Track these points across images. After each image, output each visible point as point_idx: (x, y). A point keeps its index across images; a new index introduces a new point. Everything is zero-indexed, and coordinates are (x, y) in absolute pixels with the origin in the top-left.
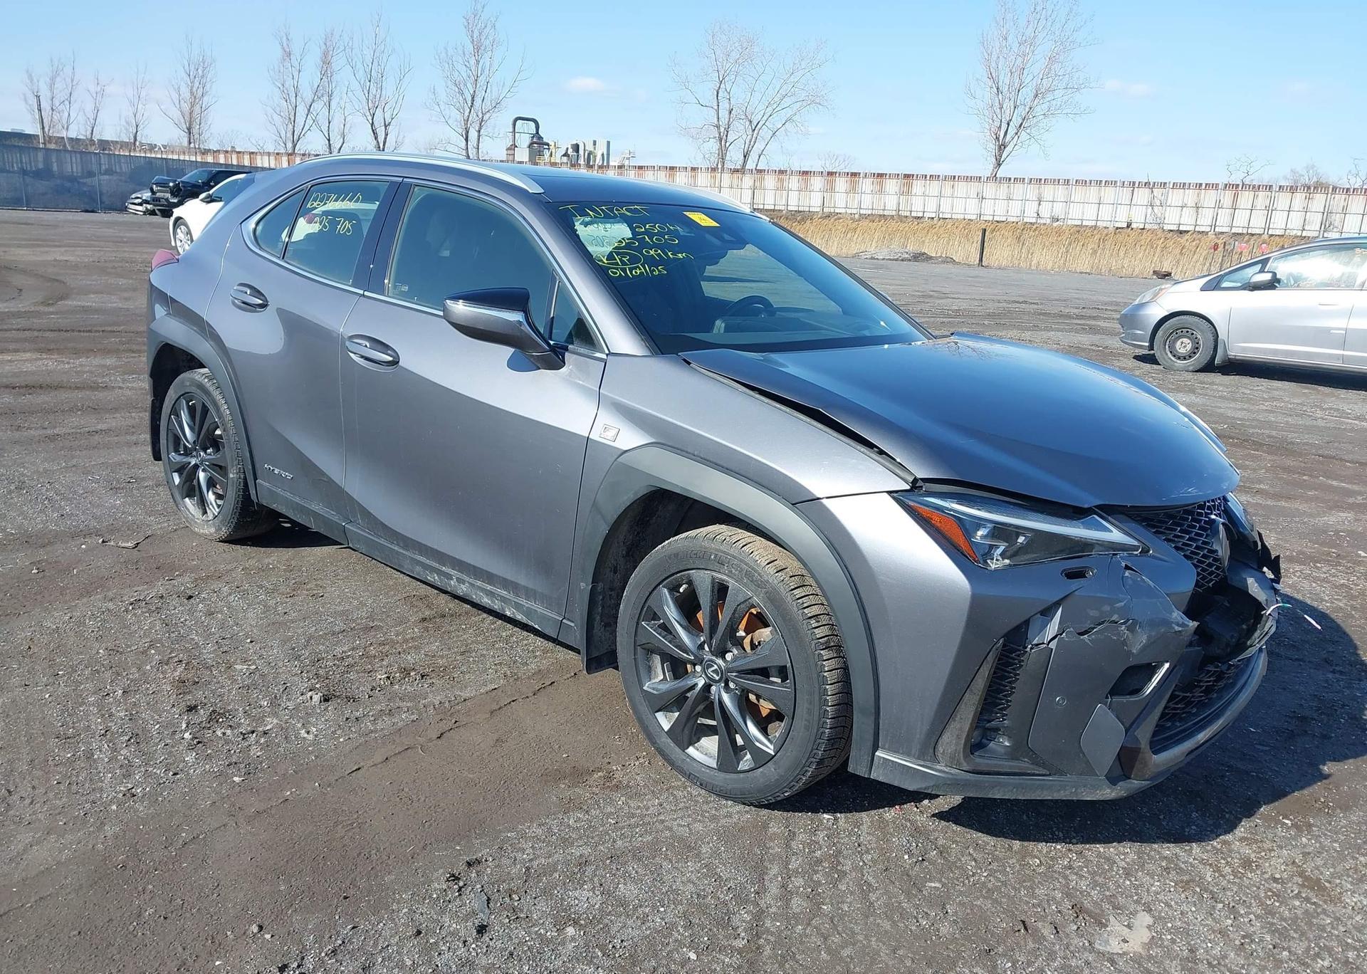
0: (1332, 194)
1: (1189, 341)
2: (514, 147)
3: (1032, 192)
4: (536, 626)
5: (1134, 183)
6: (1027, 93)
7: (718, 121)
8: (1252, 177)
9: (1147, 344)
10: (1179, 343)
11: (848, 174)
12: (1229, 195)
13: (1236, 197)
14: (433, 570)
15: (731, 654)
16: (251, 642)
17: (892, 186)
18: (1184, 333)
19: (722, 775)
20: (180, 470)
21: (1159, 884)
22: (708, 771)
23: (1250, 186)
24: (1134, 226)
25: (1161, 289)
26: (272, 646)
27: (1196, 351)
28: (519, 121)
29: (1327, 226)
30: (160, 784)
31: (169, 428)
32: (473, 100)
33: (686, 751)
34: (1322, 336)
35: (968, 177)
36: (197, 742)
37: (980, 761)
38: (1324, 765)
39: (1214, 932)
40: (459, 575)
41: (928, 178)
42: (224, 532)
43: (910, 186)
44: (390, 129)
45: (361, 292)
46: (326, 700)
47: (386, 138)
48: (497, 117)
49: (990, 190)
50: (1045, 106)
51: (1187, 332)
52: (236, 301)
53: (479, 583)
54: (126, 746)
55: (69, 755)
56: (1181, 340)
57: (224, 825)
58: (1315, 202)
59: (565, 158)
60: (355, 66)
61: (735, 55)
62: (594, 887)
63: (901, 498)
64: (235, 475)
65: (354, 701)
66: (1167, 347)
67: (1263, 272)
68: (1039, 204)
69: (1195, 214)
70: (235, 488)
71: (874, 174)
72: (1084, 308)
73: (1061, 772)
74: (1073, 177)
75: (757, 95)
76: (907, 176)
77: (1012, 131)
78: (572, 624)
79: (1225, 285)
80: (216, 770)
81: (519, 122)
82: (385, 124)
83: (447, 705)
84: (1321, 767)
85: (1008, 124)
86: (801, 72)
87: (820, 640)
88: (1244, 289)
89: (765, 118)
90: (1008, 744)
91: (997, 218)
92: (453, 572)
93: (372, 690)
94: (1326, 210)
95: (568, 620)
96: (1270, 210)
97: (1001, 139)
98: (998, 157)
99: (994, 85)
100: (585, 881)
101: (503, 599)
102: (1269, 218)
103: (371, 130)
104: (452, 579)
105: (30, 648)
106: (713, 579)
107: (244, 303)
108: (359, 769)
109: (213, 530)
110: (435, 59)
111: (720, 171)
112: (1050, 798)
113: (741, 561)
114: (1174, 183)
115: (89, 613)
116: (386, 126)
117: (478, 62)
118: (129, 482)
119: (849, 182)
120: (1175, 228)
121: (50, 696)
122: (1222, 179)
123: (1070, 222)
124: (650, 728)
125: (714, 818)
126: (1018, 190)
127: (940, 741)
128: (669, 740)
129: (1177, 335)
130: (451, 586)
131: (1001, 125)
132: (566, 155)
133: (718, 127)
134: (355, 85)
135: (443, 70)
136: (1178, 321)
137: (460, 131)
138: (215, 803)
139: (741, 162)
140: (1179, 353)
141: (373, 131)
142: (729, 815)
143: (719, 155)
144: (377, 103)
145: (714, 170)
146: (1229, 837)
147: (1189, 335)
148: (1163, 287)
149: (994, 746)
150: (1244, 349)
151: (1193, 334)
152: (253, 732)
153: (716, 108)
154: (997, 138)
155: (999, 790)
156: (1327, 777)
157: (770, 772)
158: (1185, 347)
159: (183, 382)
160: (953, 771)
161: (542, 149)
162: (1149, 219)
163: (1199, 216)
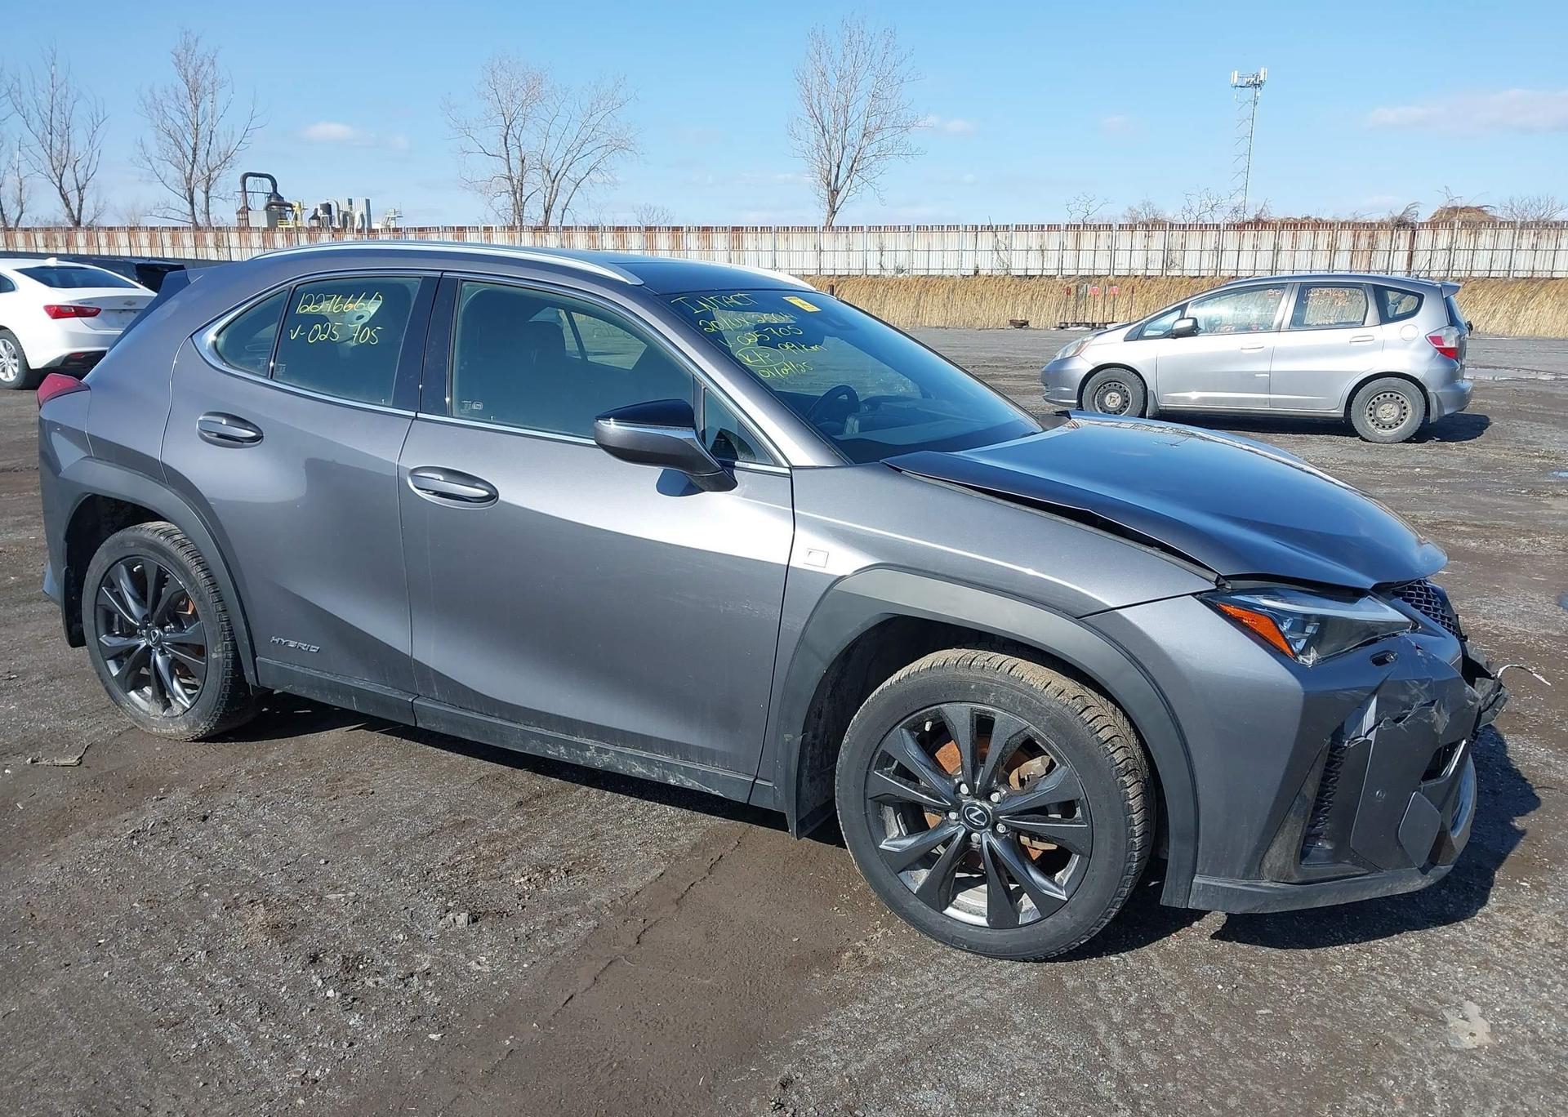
0: (1170, 231)
1: (1118, 395)
2: (246, 210)
3: (872, 241)
4: (717, 793)
5: (977, 227)
6: (854, 134)
7: (510, 172)
8: (1091, 217)
9: (1075, 402)
10: (1108, 397)
11: (669, 228)
12: (1071, 235)
13: (1078, 238)
14: (557, 742)
15: (998, 794)
16: (327, 862)
17: (720, 241)
18: (1112, 387)
19: (997, 933)
20: (118, 658)
21: (1462, 970)
22: (977, 931)
23: (1090, 226)
24: (981, 272)
25: (1083, 342)
26: (356, 864)
27: (1126, 404)
28: (249, 178)
29: (1169, 264)
30: (340, 1061)
31: (99, 603)
32: (195, 154)
33: (944, 912)
34: (1248, 381)
35: (802, 227)
36: (352, 999)
37: (1313, 869)
38: (1513, 821)
39: (1539, 1008)
40: (599, 744)
41: (759, 230)
42: (202, 728)
43: (740, 240)
44: (86, 192)
45: (413, 414)
46: (475, 920)
47: (81, 205)
48: (229, 173)
49: (827, 240)
50: (875, 146)
51: (1115, 385)
52: (205, 435)
53: (629, 751)
54: (261, 1020)
55: (194, 1046)
56: (1109, 395)
57: (458, 1097)
58: (1155, 239)
59: (315, 221)
60: (28, 114)
61: (520, 95)
62: (933, 1084)
63: (1209, 599)
64: (220, 655)
65: (507, 915)
66: (1096, 403)
67: (1183, 318)
68: (882, 255)
69: (1041, 258)
70: (221, 671)
71: (699, 227)
72: (974, 366)
73: (1378, 869)
74: (914, 223)
75: (553, 142)
76: (736, 229)
77: (843, 175)
78: (771, 785)
79: (1147, 334)
80: (399, 1030)
81: (250, 180)
82: (78, 187)
83: (620, 902)
84: (1512, 823)
85: (839, 167)
86: (600, 115)
87: (1120, 766)
88: (1167, 337)
89: (565, 167)
90: (1330, 848)
91: (838, 273)
92: (589, 742)
93: (520, 899)
94: (1166, 247)
95: (762, 779)
96: (1112, 250)
97: (832, 183)
98: (832, 204)
99: (818, 124)
100: (920, 1080)
101: (667, 766)
102: (1112, 259)
103: (59, 196)
104: (589, 750)
105: (33, 916)
106: (972, 713)
107: (220, 436)
108: (572, 997)
109: (184, 728)
110: (140, 105)
111: (519, 229)
112: (1367, 898)
113: (1013, 687)
114: (1016, 226)
115: (83, 857)
116: (79, 190)
117: (197, 106)
118: (10, 679)
119: (671, 237)
120: (1022, 273)
121: (109, 974)
122: (1063, 221)
123: (915, 273)
124: (894, 892)
125: (1002, 983)
126: (858, 239)
127: (1267, 857)
128: (920, 903)
129: (1105, 390)
130: (584, 758)
131: (831, 168)
132: (315, 217)
133: (510, 179)
134: (31, 139)
135: (152, 118)
136: (1107, 375)
137: (182, 192)
138: (426, 1071)
139: (542, 219)
140: (1109, 408)
141: (63, 196)
142: (1014, 977)
143: (515, 211)
144: (64, 161)
145: (512, 228)
146: (1486, 909)
147: (1117, 388)
148: (1085, 340)
149: (1316, 852)
150: (1174, 400)
151: (1121, 387)
152: (412, 975)
153: (505, 156)
154: (829, 184)
155: (1324, 899)
156: (1523, 833)
157: (1064, 918)
158: (1114, 401)
159: (122, 542)
160: (1280, 885)
161: (283, 211)
162: (996, 265)
163: (1046, 259)
